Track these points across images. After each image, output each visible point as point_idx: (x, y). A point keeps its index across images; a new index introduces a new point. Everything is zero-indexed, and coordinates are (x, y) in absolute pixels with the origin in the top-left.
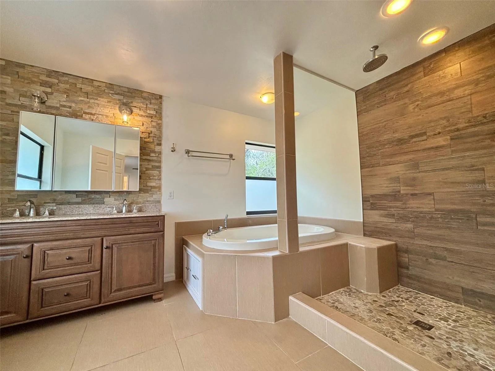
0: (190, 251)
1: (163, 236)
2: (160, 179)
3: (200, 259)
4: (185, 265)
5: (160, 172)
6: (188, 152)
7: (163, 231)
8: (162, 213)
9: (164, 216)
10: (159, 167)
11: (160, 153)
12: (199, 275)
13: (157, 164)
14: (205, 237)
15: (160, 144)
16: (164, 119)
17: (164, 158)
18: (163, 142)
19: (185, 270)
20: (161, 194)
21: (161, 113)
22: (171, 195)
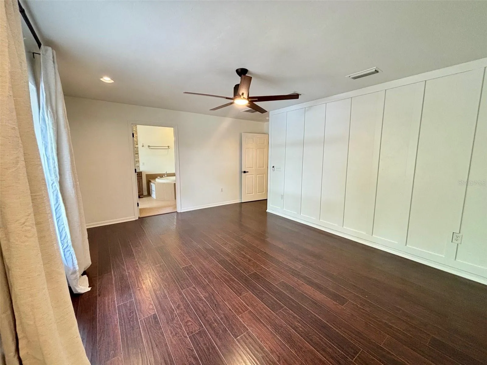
0: (152, 184)
1: (142, 178)
2: (138, 158)
3: (154, 185)
4: (150, 188)
5: (138, 155)
6: (149, 146)
7: (142, 176)
8: (141, 171)
9: (142, 172)
10: (138, 153)
11: (138, 148)
12: (154, 190)
13: (137, 152)
14: (156, 179)
15: (137, 144)
16: (138, 134)
17: (139, 149)
18: (138, 144)
19: (151, 191)
20: (139, 163)
21: (137, 132)
22: (143, 164)
